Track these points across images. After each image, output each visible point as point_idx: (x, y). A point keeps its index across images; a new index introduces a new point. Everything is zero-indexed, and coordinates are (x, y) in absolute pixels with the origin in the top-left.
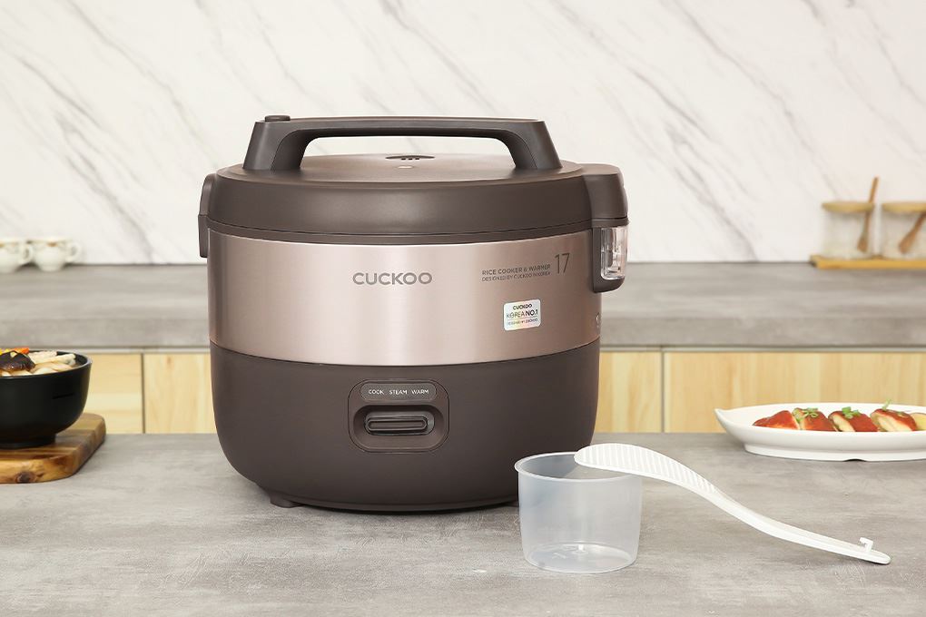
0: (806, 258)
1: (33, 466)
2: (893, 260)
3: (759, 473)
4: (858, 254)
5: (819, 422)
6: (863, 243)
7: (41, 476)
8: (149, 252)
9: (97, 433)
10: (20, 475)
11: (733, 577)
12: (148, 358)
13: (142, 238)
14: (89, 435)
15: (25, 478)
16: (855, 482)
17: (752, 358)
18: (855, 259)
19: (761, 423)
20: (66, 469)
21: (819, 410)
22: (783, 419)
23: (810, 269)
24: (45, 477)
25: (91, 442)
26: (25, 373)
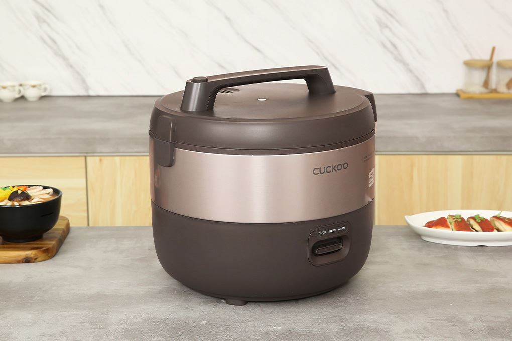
0: (453, 91)
1: (32, 254)
2: (503, 93)
3: (429, 255)
4: (483, 90)
5: (463, 225)
6: (486, 84)
7: (36, 259)
8: (87, 89)
9: (65, 230)
10: (24, 259)
11: (415, 332)
12: (88, 159)
13: (84, 81)
14: (61, 232)
15: (27, 260)
16: (482, 262)
17: (424, 159)
18: (482, 93)
19: (430, 224)
20: (49, 255)
21: (462, 216)
22: (442, 222)
23: (456, 99)
24: (37, 260)
25: (62, 235)
26: (26, 203)
